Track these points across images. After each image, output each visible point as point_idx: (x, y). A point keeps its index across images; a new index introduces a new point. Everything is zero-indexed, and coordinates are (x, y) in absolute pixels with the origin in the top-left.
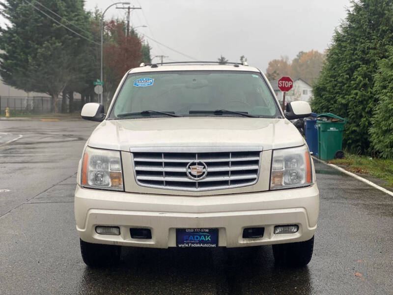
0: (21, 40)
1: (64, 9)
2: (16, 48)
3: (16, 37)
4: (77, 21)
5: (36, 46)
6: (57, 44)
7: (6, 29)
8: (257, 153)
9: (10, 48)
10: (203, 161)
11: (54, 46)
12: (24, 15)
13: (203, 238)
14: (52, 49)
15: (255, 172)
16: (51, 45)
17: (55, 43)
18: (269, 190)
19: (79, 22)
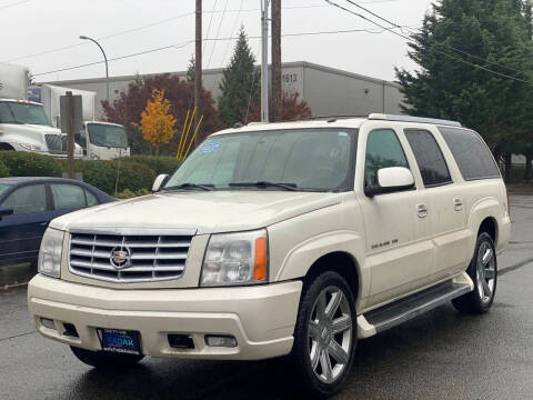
0: (432, 90)
1: (490, 43)
2: (426, 100)
3: (425, 87)
4: (510, 57)
5: (451, 96)
6: (480, 91)
7: (416, 77)
8: (188, 238)
9: (419, 101)
10: (128, 246)
11: (475, 94)
12: (438, 57)
13: (125, 342)
14: (471, 98)
15: (182, 262)
16: (471, 92)
17: (476, 90)
18: (199, 287)
19: (514, 58)
